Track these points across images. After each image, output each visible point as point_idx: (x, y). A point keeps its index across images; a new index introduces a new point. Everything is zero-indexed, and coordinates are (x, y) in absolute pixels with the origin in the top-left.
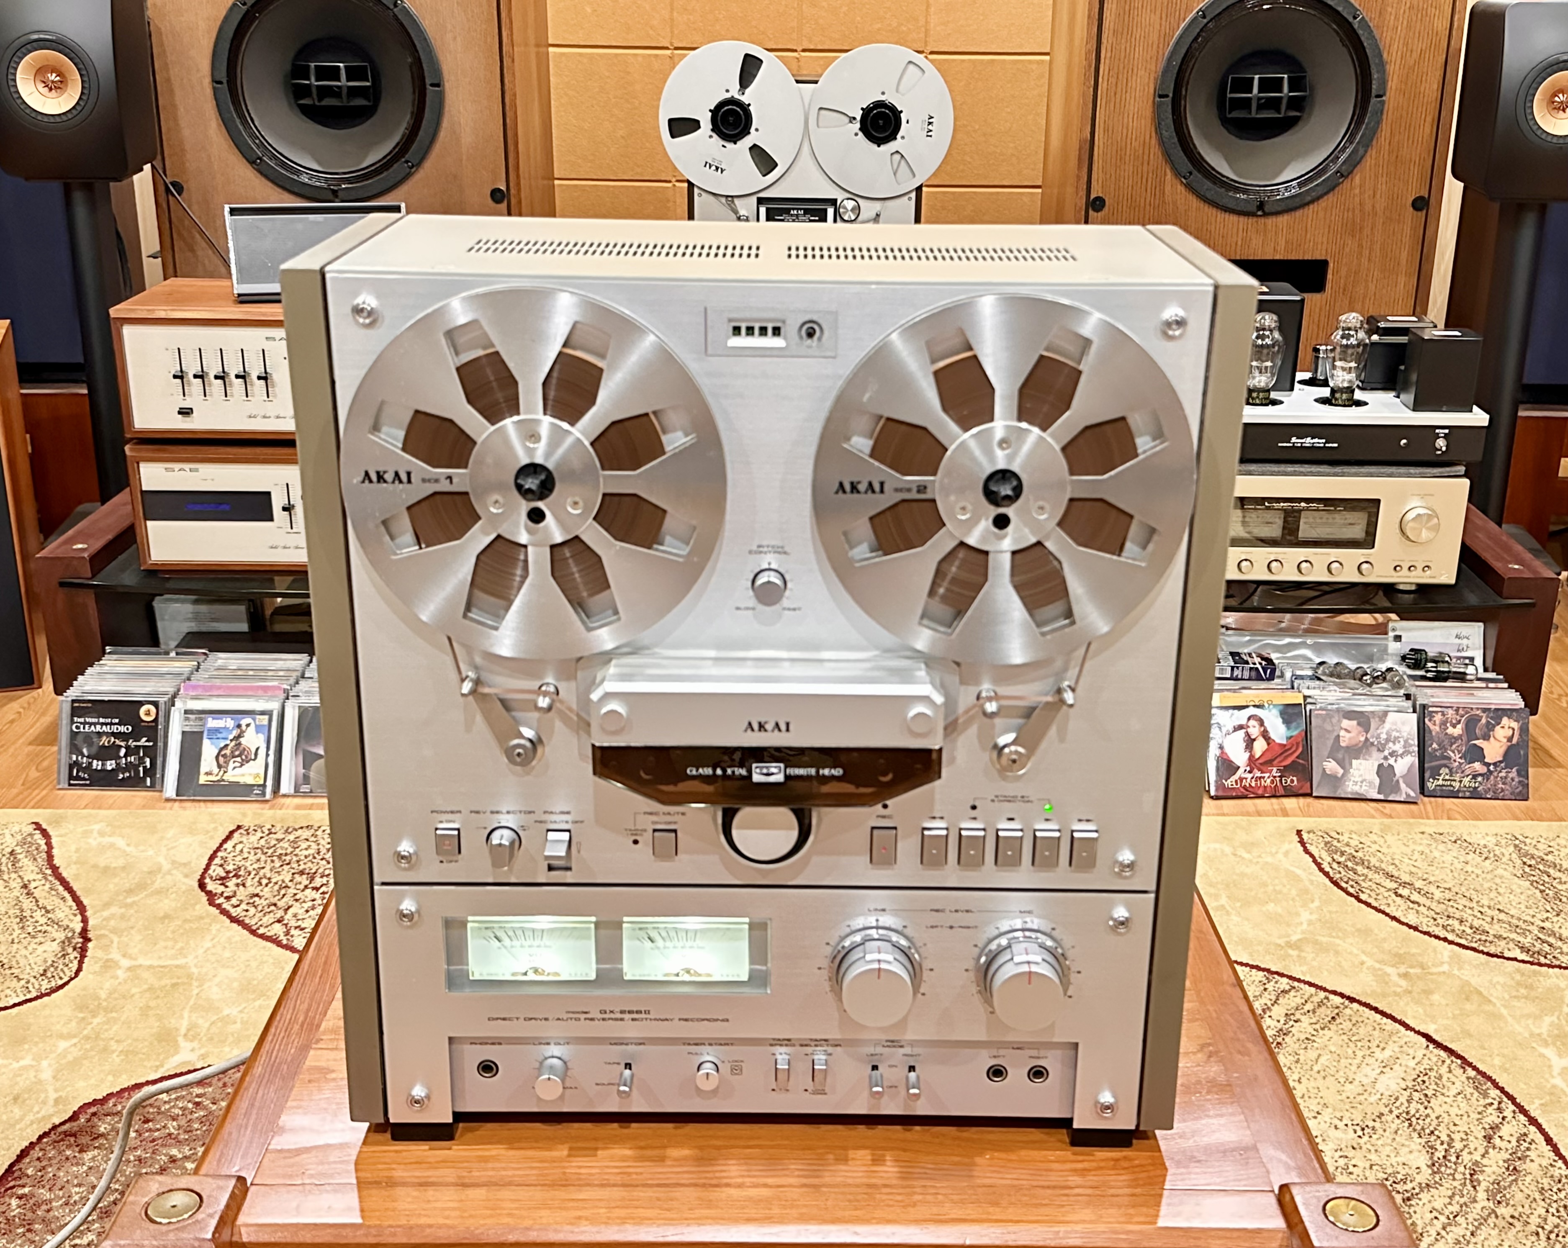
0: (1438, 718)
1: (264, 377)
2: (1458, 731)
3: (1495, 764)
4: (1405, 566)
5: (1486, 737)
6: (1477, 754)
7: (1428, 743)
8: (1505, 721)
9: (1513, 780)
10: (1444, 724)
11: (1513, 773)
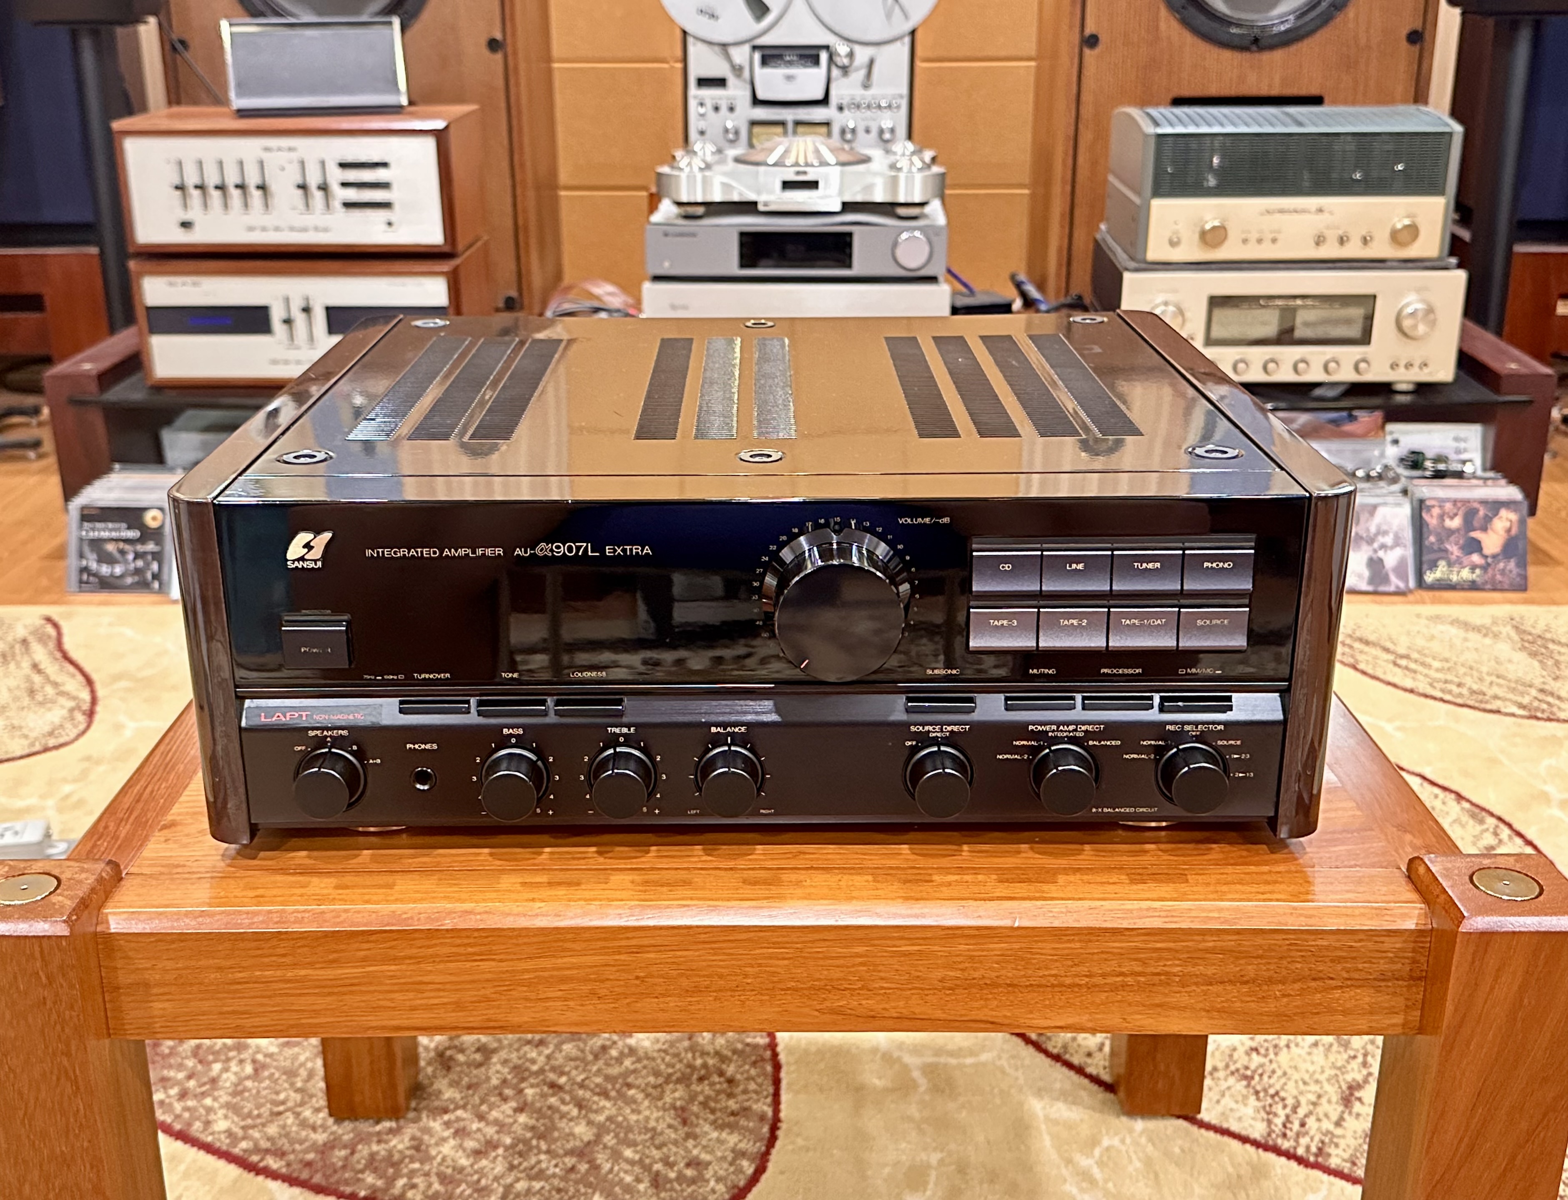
0: (1436, 511)
1: (262, 187)
2: (1455, 523)
3: (1494, 557)
4: (1402, 363)
5: (1484, 529)
6: (1475, 546)
7: (1425, 536)
8: (1503, 513)
9: (1511, 571)
10: (1441, 517)
11: (1512, 565)
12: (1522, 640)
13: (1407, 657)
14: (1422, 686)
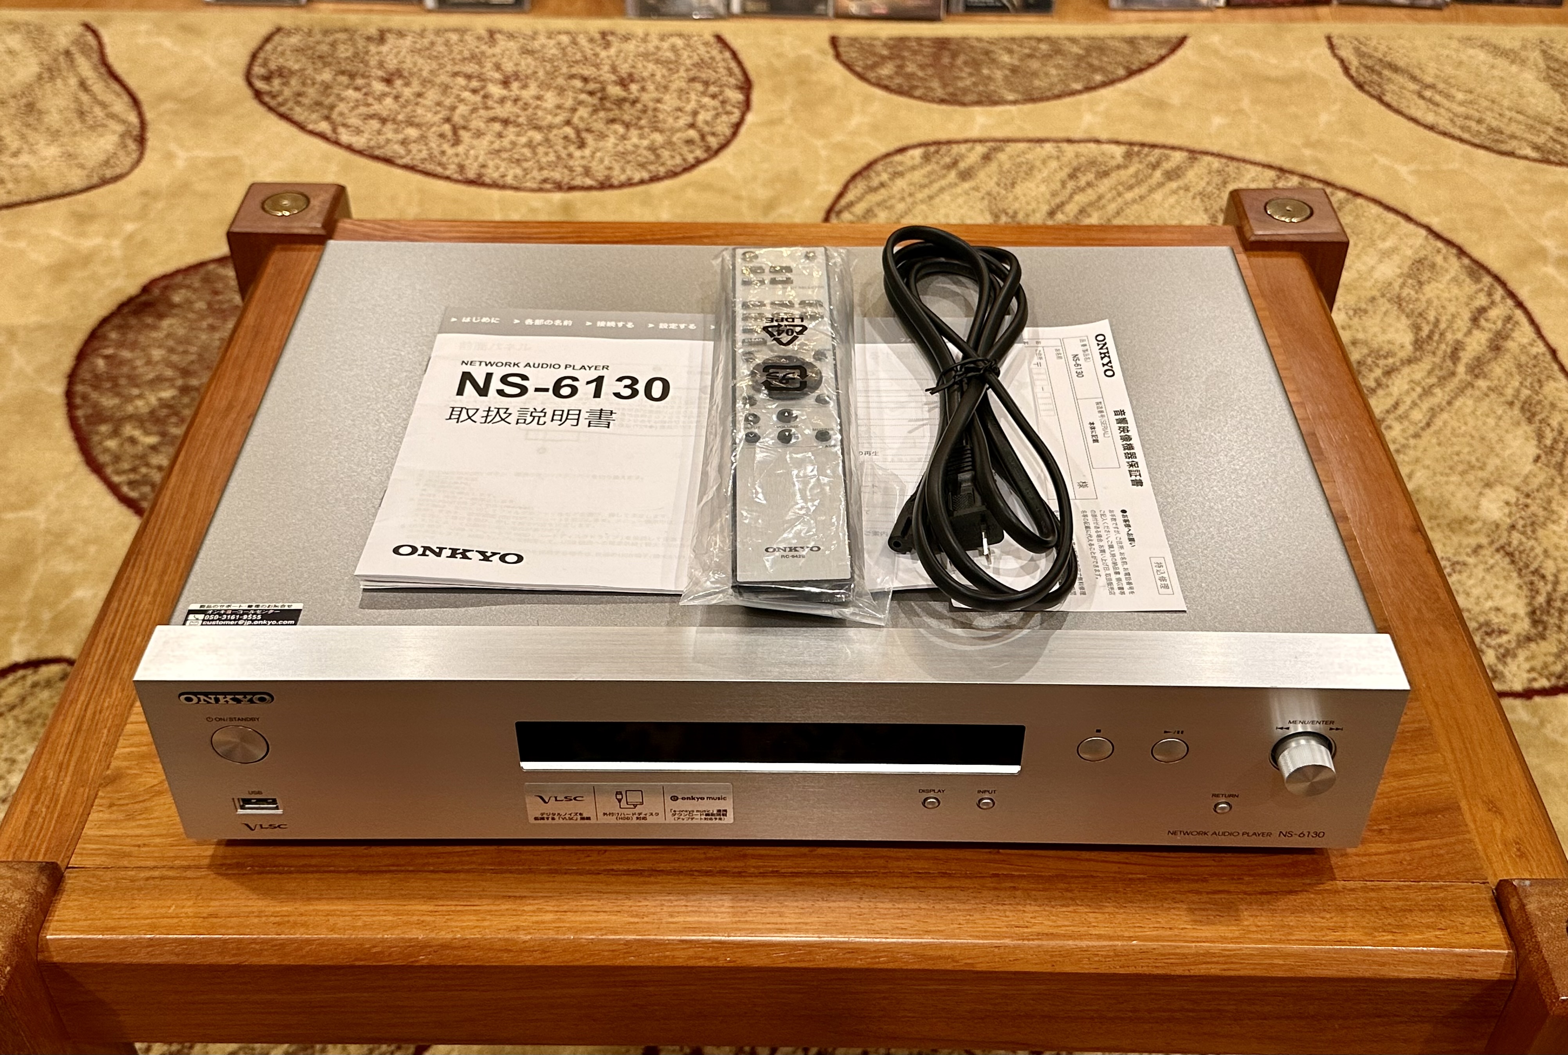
12: (1549, 67)
13: (1432, 87)
14: (1443, 123)
